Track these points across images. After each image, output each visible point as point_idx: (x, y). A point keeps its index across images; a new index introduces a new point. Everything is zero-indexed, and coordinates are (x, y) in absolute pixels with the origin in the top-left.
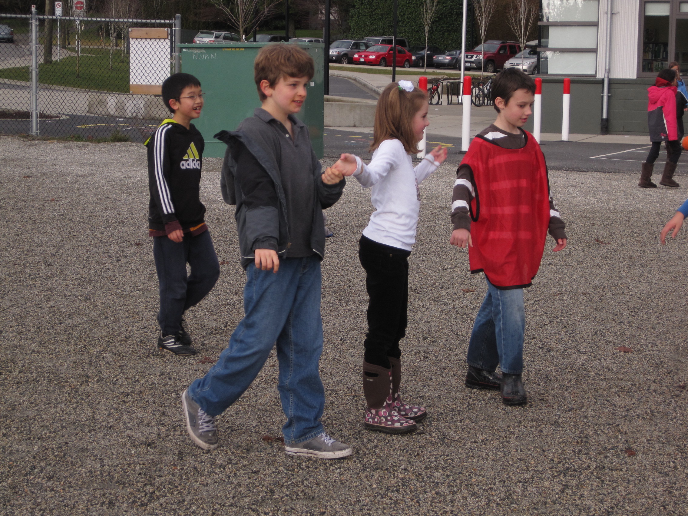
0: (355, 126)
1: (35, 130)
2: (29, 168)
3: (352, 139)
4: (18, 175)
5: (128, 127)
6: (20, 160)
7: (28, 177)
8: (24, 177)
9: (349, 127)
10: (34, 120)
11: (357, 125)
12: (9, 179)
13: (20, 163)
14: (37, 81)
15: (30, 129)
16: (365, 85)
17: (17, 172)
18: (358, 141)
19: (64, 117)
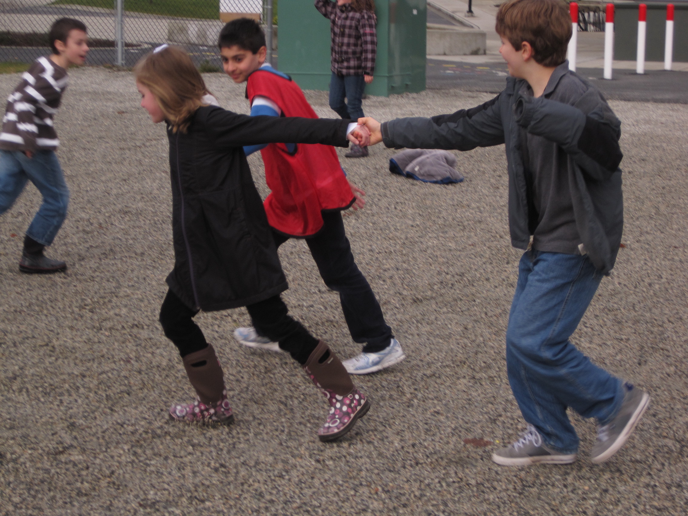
0: (445, 54)
1: (120, 60)
2: (121, 102)
3: (448, 69)
4: (111, 110)
5: (213, 56)
6: (109, 93)
7: (123, 112)
8: (119, 113)
9: (439, 55)
10: (119, 49)
11: (447, 53)
12: (103, 115)
13: (111, 97)
14: (122, 9)
15: (115, 59)
16: (439, 10)
17: (111, 107)
18: (454, 71)
19: (146, 46)
